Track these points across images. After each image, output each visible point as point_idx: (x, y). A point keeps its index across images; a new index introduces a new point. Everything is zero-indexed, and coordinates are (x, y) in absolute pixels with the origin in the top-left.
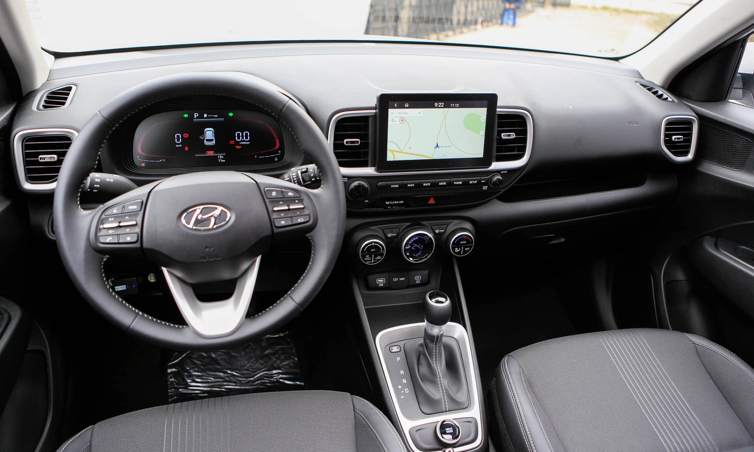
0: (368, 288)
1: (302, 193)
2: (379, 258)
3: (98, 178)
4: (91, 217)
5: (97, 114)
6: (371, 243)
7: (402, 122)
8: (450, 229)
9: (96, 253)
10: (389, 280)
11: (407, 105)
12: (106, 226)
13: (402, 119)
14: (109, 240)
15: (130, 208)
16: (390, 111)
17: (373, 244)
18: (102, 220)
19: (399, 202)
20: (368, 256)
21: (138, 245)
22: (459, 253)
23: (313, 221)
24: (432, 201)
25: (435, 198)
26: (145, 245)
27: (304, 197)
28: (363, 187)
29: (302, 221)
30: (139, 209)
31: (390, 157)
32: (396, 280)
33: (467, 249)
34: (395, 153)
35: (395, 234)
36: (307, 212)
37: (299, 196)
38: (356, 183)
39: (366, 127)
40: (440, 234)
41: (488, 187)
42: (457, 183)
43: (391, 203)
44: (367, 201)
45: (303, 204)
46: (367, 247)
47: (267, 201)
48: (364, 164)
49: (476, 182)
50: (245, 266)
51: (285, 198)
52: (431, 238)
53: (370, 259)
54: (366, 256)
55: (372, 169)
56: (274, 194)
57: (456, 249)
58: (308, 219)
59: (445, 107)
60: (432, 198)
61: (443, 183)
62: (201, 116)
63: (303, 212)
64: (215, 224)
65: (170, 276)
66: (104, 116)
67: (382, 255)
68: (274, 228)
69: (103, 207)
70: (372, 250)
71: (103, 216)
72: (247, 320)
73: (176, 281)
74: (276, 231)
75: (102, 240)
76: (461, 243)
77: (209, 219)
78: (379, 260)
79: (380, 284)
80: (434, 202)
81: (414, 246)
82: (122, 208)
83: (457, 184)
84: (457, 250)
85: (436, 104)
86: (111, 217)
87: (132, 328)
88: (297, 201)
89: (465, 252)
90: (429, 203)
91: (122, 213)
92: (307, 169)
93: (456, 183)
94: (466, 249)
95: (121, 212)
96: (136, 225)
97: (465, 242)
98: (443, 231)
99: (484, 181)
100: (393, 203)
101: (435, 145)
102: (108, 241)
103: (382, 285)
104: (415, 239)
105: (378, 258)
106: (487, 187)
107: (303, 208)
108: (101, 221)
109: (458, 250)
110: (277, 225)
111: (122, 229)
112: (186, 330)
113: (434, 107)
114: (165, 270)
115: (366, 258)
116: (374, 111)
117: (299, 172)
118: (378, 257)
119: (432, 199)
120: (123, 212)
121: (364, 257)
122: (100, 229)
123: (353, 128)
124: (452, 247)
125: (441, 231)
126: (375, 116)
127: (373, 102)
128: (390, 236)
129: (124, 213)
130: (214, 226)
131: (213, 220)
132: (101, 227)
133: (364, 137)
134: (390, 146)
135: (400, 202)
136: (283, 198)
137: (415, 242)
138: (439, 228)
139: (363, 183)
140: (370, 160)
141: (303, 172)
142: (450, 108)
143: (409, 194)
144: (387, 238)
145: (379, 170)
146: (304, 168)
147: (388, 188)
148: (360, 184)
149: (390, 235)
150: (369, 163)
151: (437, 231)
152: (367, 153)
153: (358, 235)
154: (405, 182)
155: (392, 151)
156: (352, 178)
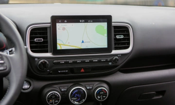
6: (52, 93)
7: (64, 30)
8: (95, 86)
11: (65, 21)
16: (57, 24)
20: (51, 100)
22: (100, 99)
23: (8, 69)
24: (82, 70)
27: (4, 58)
28: (46, 62)
29: (2, 69)
31: (59, 48)
35: (66, 89)
36: (5, 65)
37: (2, 57)
38: (42, 61)
39: (46, 33)
40: (89, 89)
41: (112, 63)
43: (61, 71)
46: (50, 95)
49: (105, 60)
52: (84, 91)
55: (50, 54)
57: (98, 97)
58: (5, 68)
59: (85, 22)
61: (87, 61)
63: (3, 65)
67: (58, 100)
70: (53, 97)
78: (57, 103)
85: (81, 21)
89: (103, 98)
93: (94, 61)
97: (103, 93)
99: (109, 60)
101: (82, 41)
104: (76, 91)
113: (79, 22)
116: (49, 25)
117: (8, 52)
121: (49, 101)
123: (40, 33)
124: (96, 95)
126: (50, 27)
127: (49, 21)
133: (45, 38)
134: (58, 42)
135: (66, 71)
137: (76, 93)
138: (89, 86)
139: (46, 61)
140: (49, 49)
141: (10, 51)
142: (88, 22)
143: (70, 67)
144: (61, 91)
145: (54, 54)
146: (10, 50)
147: (59, 63)
148: (44, 61)
149: (63, 90)
150: (49, 51)
151: (88, 88)
152: (47, 46)
153: (46, 90)
154: (67, 60)
155: (60, 45)
156: (39, 58)
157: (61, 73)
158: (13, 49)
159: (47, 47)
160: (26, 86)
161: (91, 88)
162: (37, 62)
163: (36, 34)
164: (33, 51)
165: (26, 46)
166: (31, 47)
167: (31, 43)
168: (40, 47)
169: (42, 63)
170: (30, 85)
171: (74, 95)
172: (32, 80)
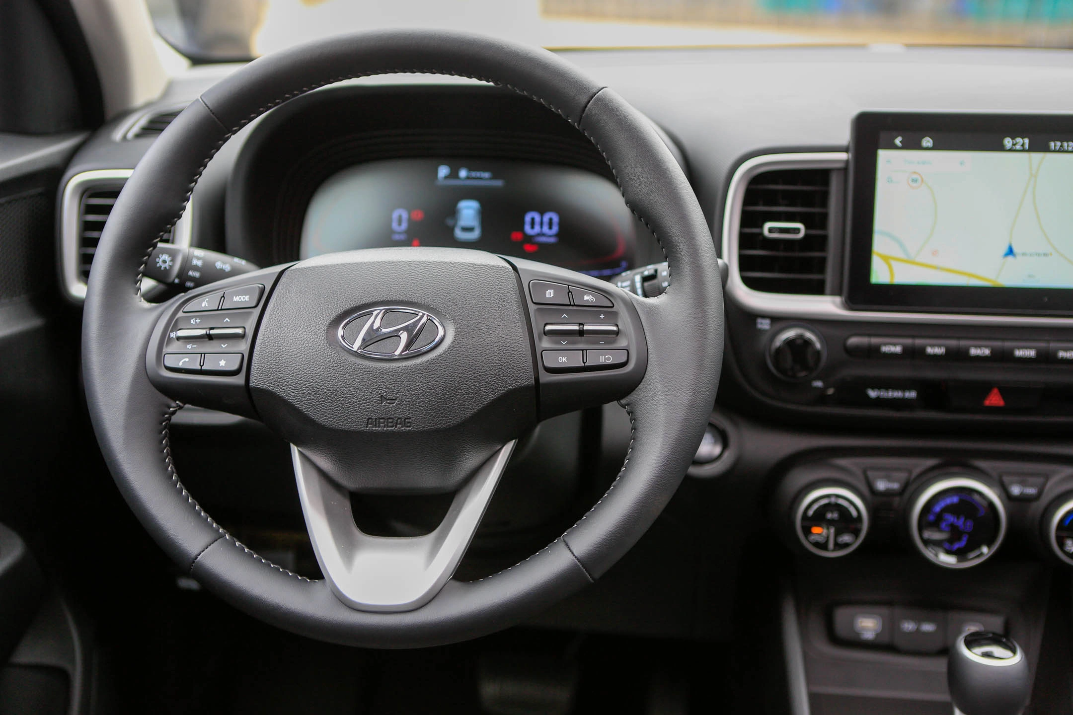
0: (835, 640)
1: (615, 299)
2: (848, 541)
3: (198, 258)
4: (154, 315)
5: (197, 100)
6: (830, 497)
7: (914, 185)
8: (1053, 488)
9: (154, 389)
10: (891, 626)
11: (927, 142)
12: (181, 333)
13: (915, 176)
14: (183, 362)
15: (236, 299)
16: (883, 155)
17: (833, 500)
18: (177, 319)
19: (904, 395)
21: (239, 380)
23: (636, 364)
24: (994, 399)
25: (1005, 391)
26: (254, 383)
27: (620, 307)
28: (807, 343)
29: (609, 362)
30: (254, 304)
31: (880, 274)
32: (909, 626)
34: (893, 263)
35: (896, 486)
36: (622, 343)
37: (611, 305)
38: (790, 334)
39: (823, 198)
40: (1024, 499)
42: (1068, 355)
43: (883, 394)
44: (820, 384)
45: (617, 326)
46: (817, 506)
47: (532, 308)
48: (817, 289)
50: (471, 461)
51: (574, 305)
52: (991, 505)
53: (823, 539)
55: (834, 303)
56: (550, 294)
57: (1069, 543)
58: (624, 359)
59: (1033, 148)
60: (996, 390)
61: (1027, 352)
62: (454, 175)
63: (614, 342)
64: (408, 346)
65: (302, 463)
66: (211, 108)
67: (856, 533)
68: (542, 371)
69: (183, 295)
70: (830, 517)
71: (180, 314)
72: (457, 584)
73: (314, 475)
74: (545, 378)
75: (170, 361)
77: (395, 335)
78: (846, 545)
80: (1002, 405)
82: (220, 298)
83: (1066, 359)
85: (1008, 142)
86: (196, 317)
87: (199, 561)
88: (602, 316)
90: (986, 404)
91: (218, 310)
92: (656, 271)
93: (1064, 355)
95: (216, 308)
96: (243, 336)
100: (887, 395)
101: (1005, 249)
102: (180, 365)
103: (872, 637)
104: (948, 499)
105: (846, 541)
107: (617, 333)
108: (173, 324)
110: (548, 364)
111: (214, 343)
112: (317, 588)
113: (1001, 148)
114: (295, 450)
115: (814, 536)
116: (843, 156)
117: (638, 279)
118: (844, 538)
119: (995, 393)
120: (220, 308)
121: (807, 531)
122: (170, 340)
123: (791, 198)
124: (1056, 535)
125: (1027, 491)
126: (845, 170)
127: (844, 136)
128: (881, 488)
129: (221, 310)
130: (403, 351)
131: (404, 336)
132: (173, 335)
133: (817, 221)
134: (879, 244)
135: (906, 395)
136: (570, 305)
137: (948, 509)
138: (1023, 483)
139: (809, 335)
140: (830, 276)
141: (645, 279)
142: (1046, 149)
143: (931, 374)
144: (873, 491)
145: (852, 303)
146: (648, 270)
147: (873, 352)
148: (801, 337)
149: (881, 485)
150: (828, 286)
151: (1016, 490)
152: (823, 262)
153: (798, 477)
154: (919, 342)
155: (886, 259)
156: (780, 320)
157: (880, 403)
158: (663, 268)
159: (820, 267)
160: (708, 447)
161: (1031, 491)
162: (764, 339)
163: (771, 198)
164: (753, 284)
165: (719, 255)
166: (745, 264)
167: (746, 241)
168: (787, 265)
169: (790, 343)
170: (725, 445)
171: (939, 517)
172: (735, 424)
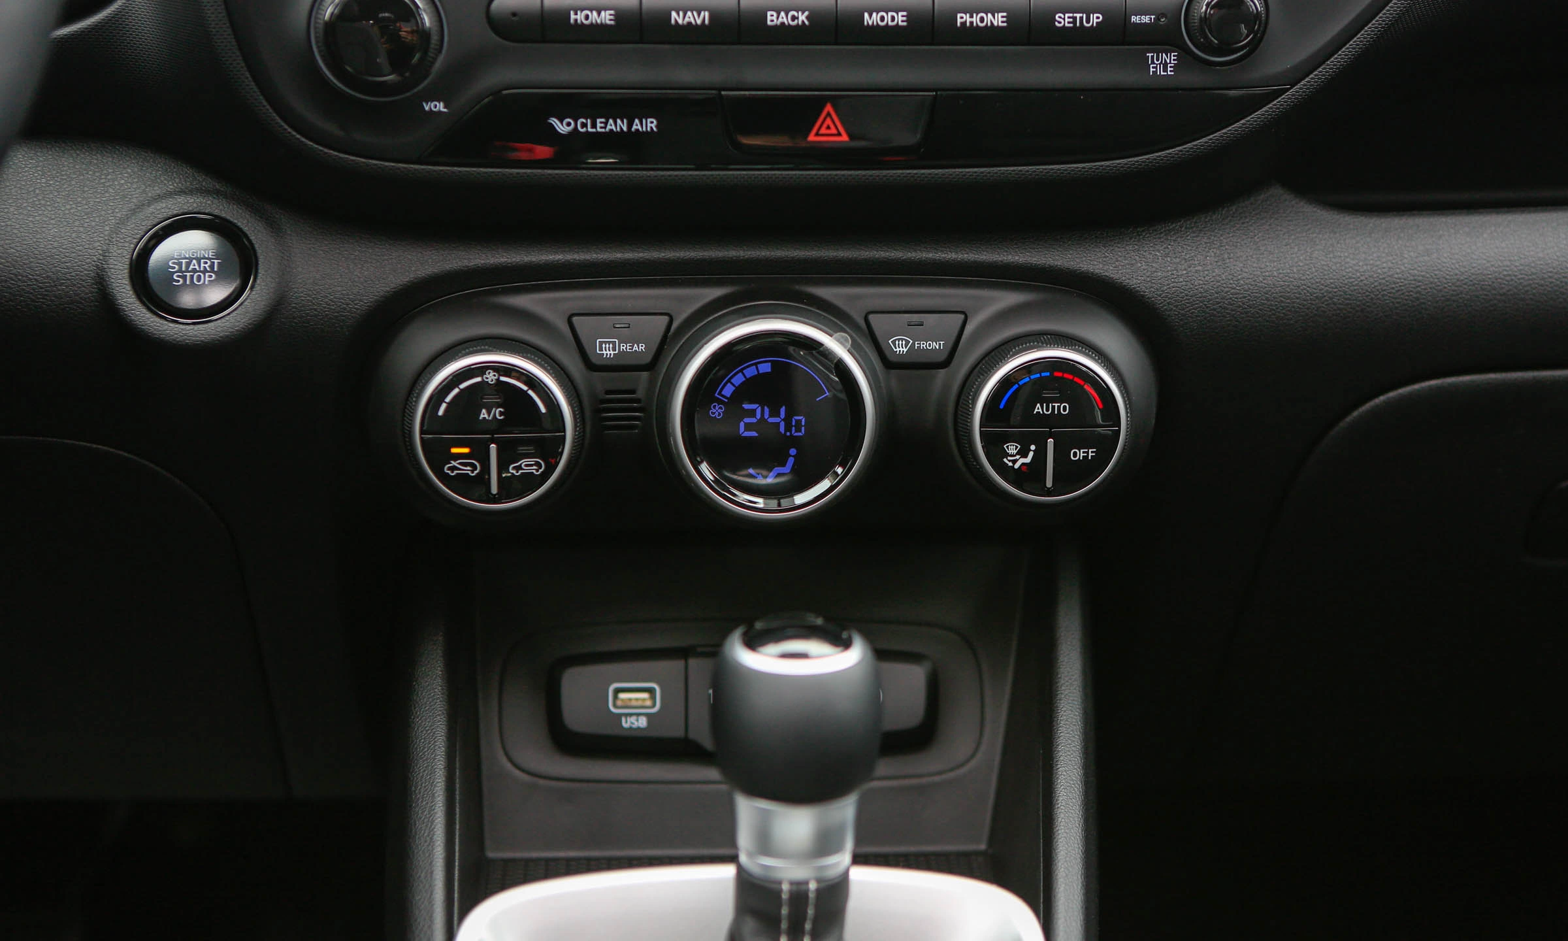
0: (562, 736)
2: (533, 470)
6: (480, 369)
17: (491, 377)
19: (630, 125)
20: (466, 450)
22: (1030, 477)
33: (1081, 454)
35: (642, 347)
41: (1179, 58)
42: (976, 20)
43: (584, 125)
44: (441, 107)
46: (456, 391)
49: (1096, 19)
53: (475, 468)
54: (454, 450)
57: (1012, 449)
60: (829, 108)
61: (888, 17)
67: (547, 451)
70: (484, 414)
76: (1038, 409)
78: (530, 484)
79: (627, 715)
80: (845, 138)
81: (752, 413)
83: (974, 29)
84: (1017, 458)
89: (1070, 475)
90: (812, 138)
93: (967, 18)
94: (1078, 454)
97: (1064, 408)
98: (935, 345)
99: (1146, 19)
100: (594, 126)
103: (642, 722)
104: (751, 372)
105: (527, 470)
106: (1171, 58)
109: (1023, 453)
115: (454, 463)
118: (524, 462)
119: (829, 114)
124: (981, 432)
125: (924, 345)
128: (608, 352)
135: (636, 125)
144: (589, 363)
147: (551, 26)
161: (933, 347)
